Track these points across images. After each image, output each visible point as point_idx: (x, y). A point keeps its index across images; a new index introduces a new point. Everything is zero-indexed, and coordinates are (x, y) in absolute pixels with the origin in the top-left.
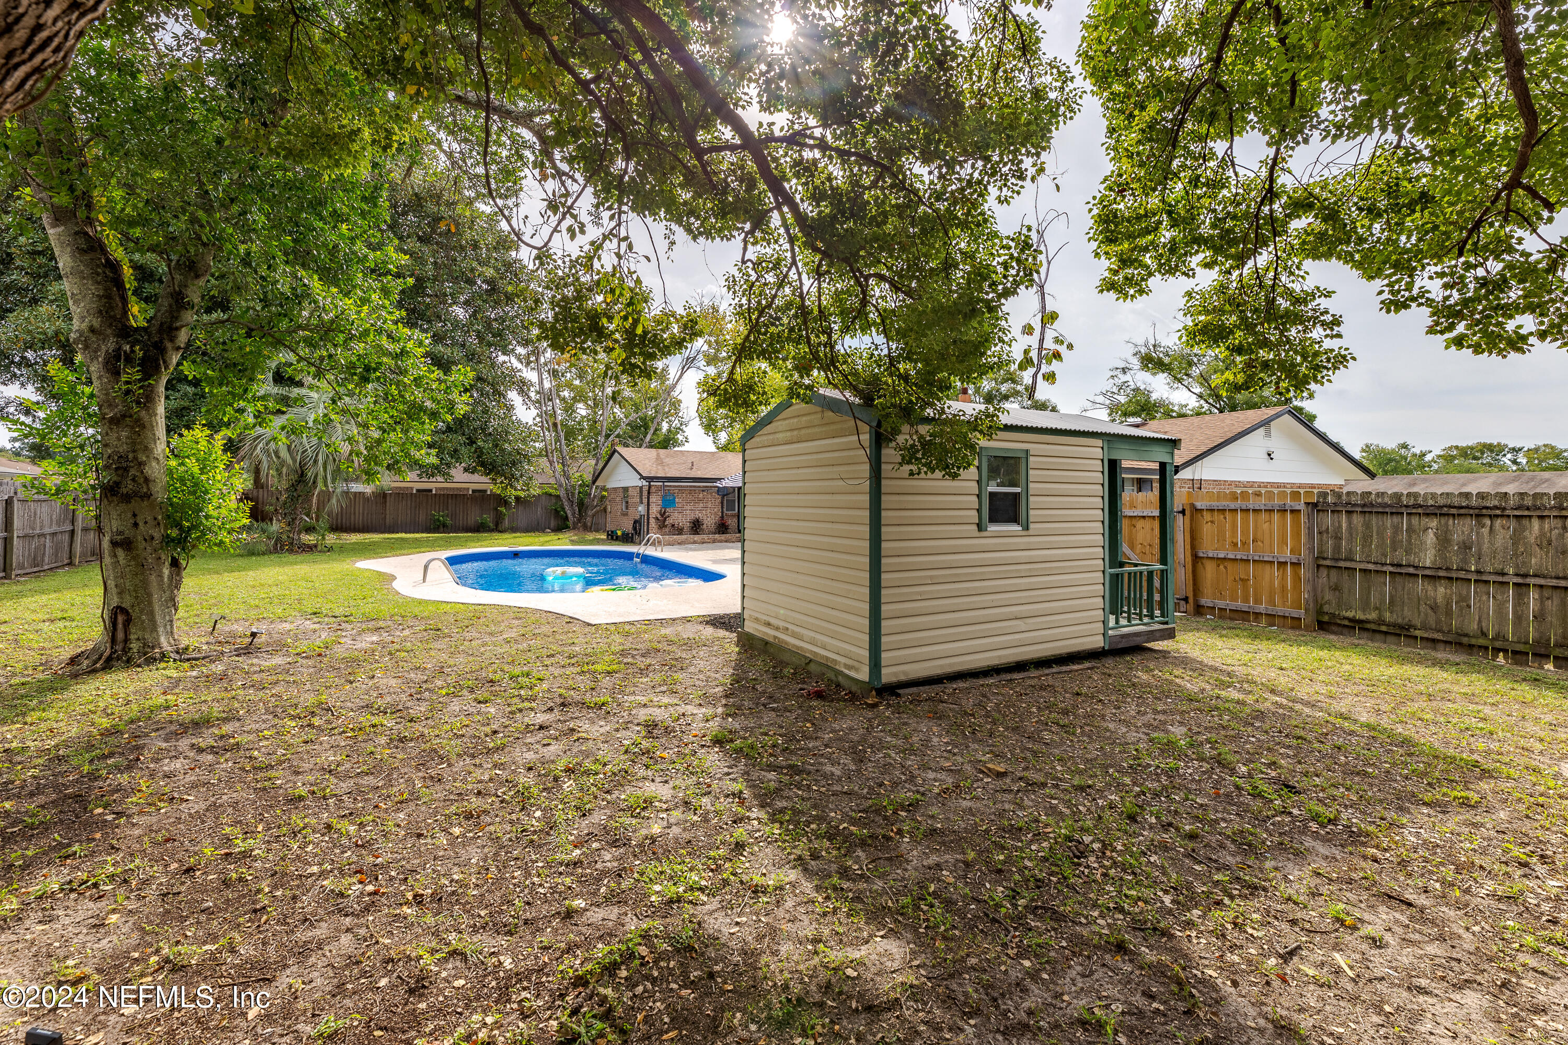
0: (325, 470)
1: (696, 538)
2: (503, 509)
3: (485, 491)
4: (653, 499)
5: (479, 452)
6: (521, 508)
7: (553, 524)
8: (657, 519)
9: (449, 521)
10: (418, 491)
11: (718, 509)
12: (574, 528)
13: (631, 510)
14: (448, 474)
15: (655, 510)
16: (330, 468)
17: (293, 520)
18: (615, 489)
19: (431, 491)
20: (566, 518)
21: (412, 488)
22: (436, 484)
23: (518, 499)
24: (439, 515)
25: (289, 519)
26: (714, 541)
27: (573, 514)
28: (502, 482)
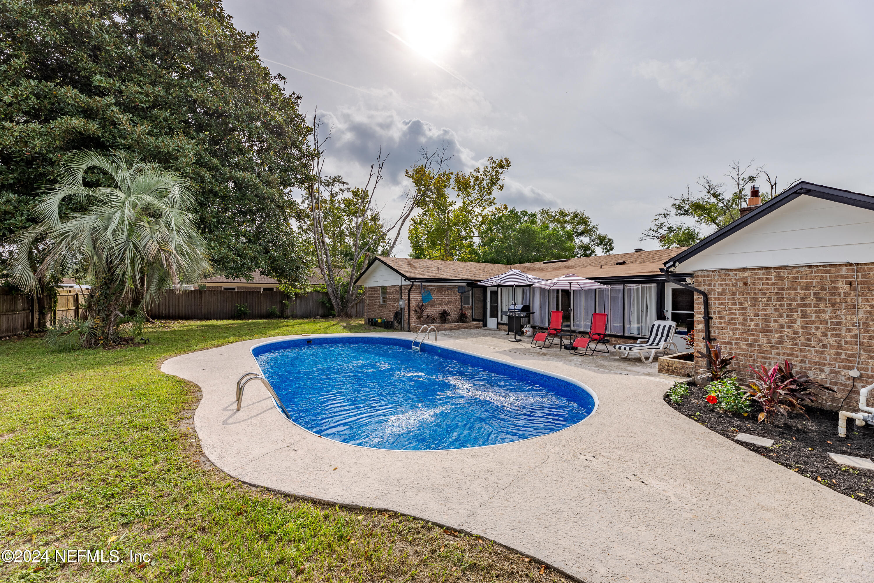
0: (133, 268)
1: (446, 325)
2: (287, 302)
3: (272, 289)
4: (413, 296)
5: (273, 260)
6: (298, 301)
7: (321, 312)
8: (416, 311)
9: (248, 311)
10: (225, 289)
11: (458, 303)
12: (339, 316)
13: (389, 304)
14: (250, 276)
15: (414, 304)
16: (138, 266)
17: (108, 316)
18: (373, 288)
19: (234, 289)
20: (332, 308)
21: (221, 287)
22: (239, 283)
23: (296, 294)
24: (242, 307)
25: (103, 315)
26: (459, 328)
27: (338, 306)
28: (286, 283)
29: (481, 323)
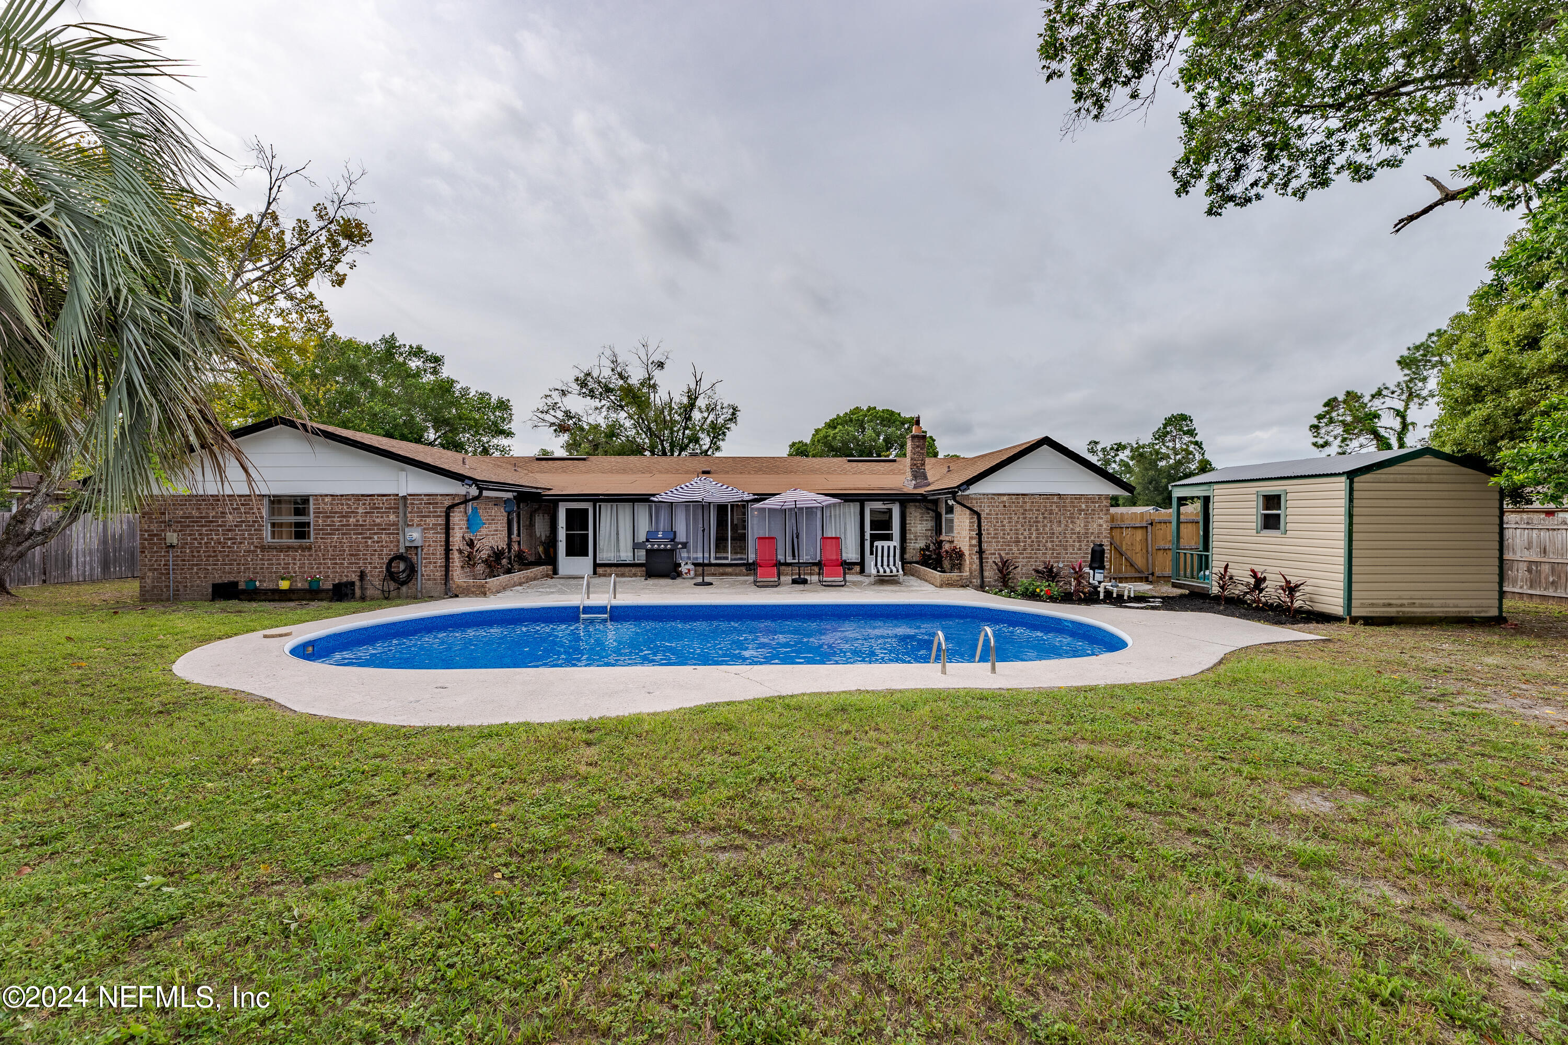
4: (455, 518)
8: (460, 551)
11: (505, 533)
13: (331, 540)
15: (458, 537)
29: (548, 569)
